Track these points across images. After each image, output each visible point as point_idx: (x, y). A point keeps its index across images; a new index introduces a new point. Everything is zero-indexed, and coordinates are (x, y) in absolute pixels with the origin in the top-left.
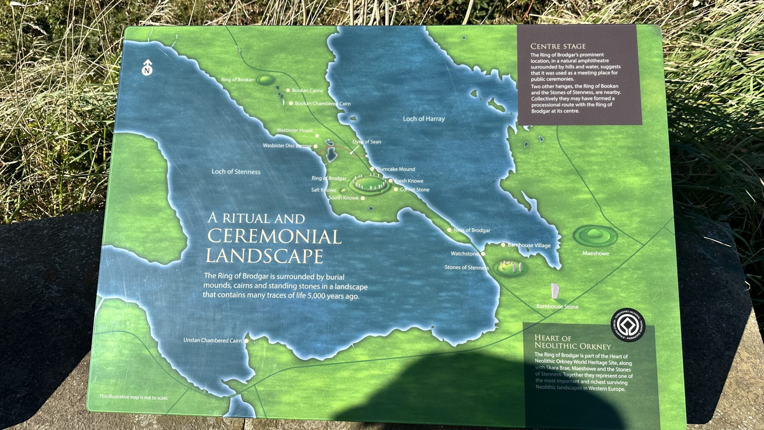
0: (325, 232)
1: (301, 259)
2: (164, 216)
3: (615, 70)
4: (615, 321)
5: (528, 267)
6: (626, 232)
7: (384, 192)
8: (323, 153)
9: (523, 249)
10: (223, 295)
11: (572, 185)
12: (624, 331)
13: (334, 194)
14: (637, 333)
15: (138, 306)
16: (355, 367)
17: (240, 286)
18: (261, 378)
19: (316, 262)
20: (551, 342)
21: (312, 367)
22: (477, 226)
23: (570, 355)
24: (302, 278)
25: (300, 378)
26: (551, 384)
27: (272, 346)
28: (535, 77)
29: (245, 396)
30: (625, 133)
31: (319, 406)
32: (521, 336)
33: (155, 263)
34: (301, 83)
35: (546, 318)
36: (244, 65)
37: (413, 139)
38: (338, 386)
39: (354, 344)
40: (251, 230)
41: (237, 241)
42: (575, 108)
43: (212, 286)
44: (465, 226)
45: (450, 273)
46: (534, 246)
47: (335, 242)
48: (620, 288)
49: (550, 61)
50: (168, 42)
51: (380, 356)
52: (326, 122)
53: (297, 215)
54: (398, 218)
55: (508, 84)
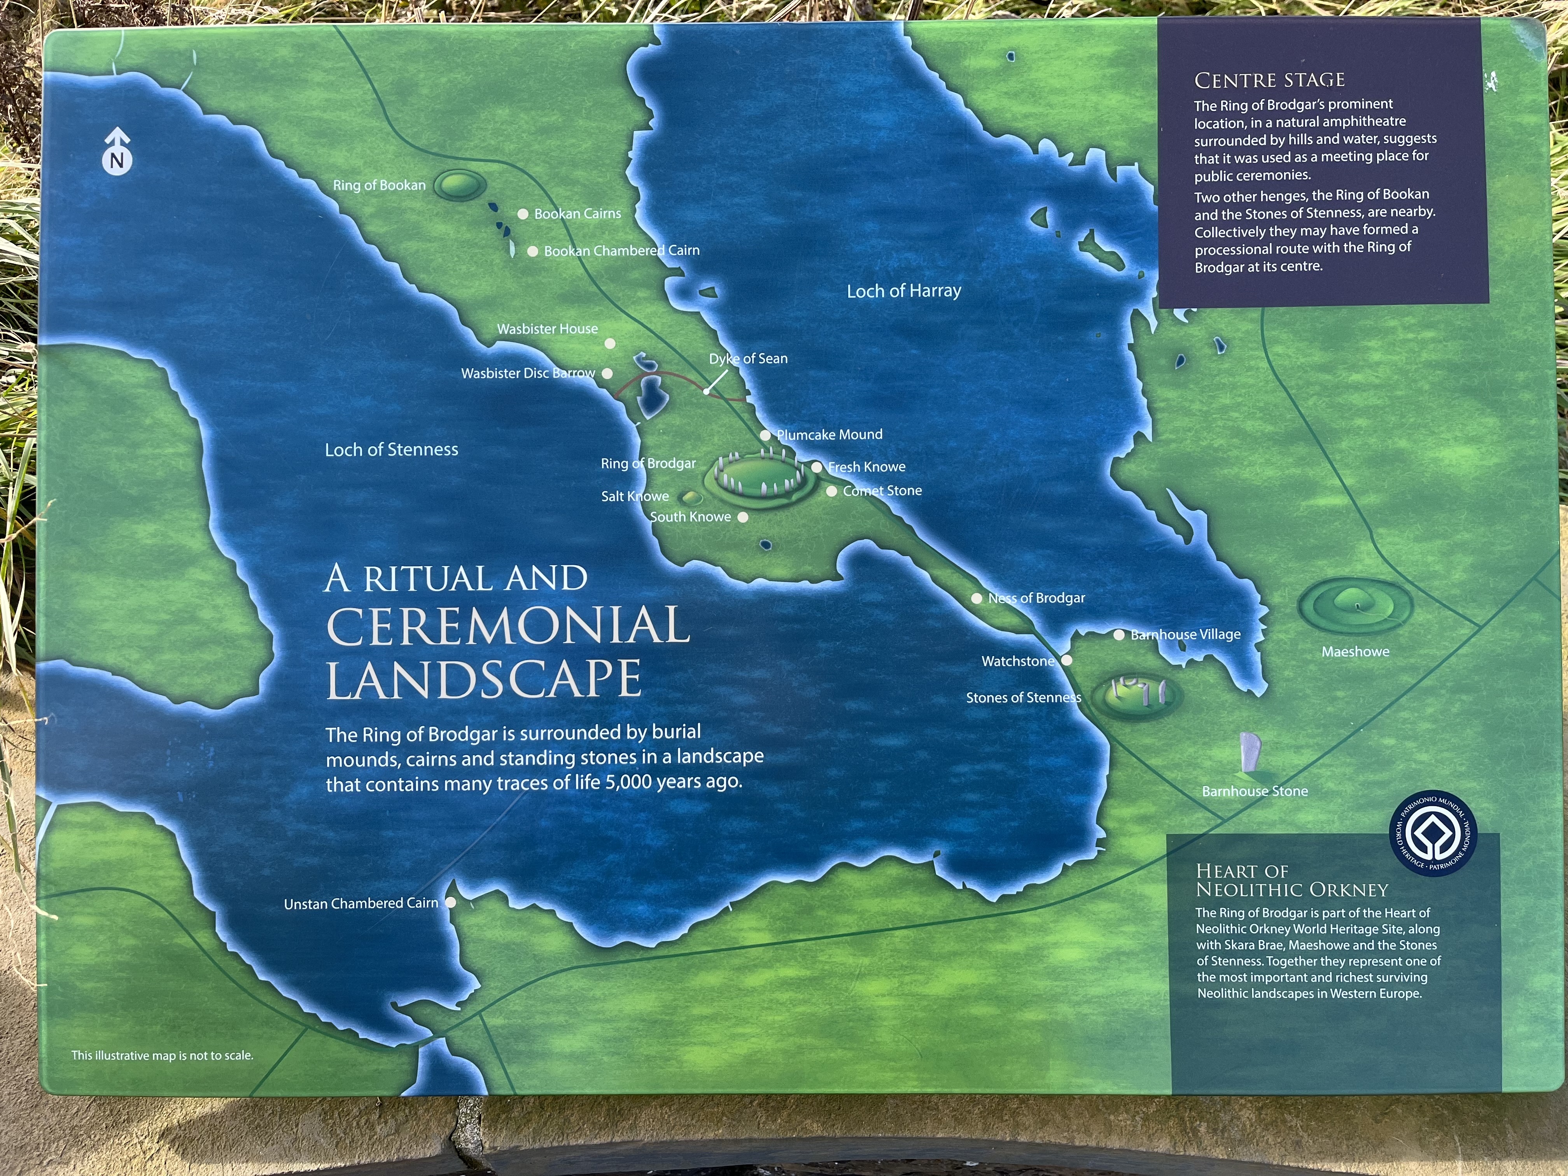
0: (644, 611)
1: (584, 686)
2: (206, 577)
3: (1420, 147)
4: (1399, 824)
5: (1182, 693)
6: (1436, 594)
7: (800, 500)
8: (628, 393)
9: (1170, 644)
10: (380, 786)
11: (1298, 471)
12: (1424, 849)
13: (664, 508)
14: (1455, 854)
15: (153, 820)
16: (736, 962)
17: (422, 761)
18: (497, 994)
19: (624, 693)
20: (1237, 882)
21: (626, 965)
22: (1052, 587)
23: (1286, 913)
24: (587, 735)
25: (598, 993)
26: (1237, 986)
27: (517, 915)
28: (1206, 169)
29: (456, 1041)
30: (1443, 326)
31: (648, 1058)
32: (1161, 870)
33: (190, 705)
34: (557, 192)
35: (1224, 821)
36: (395, 140)
37: (875, 350)
38: (698, 1010)
39: (731, 903)
40: (443, 611)
41: (406, 642)
42: (1311, 257)
43: (349, 762)
44: (1016, 587)
45: (983, 714)
46: (1199, 637)
47: (672, 639)
48: (1415, 738)
49: (1248, 123)
50: (169, 75)
51: (800, 932)
52: (633, 303)
53: (565, 567)
54: (840, 569)
55: (1131, 190)
